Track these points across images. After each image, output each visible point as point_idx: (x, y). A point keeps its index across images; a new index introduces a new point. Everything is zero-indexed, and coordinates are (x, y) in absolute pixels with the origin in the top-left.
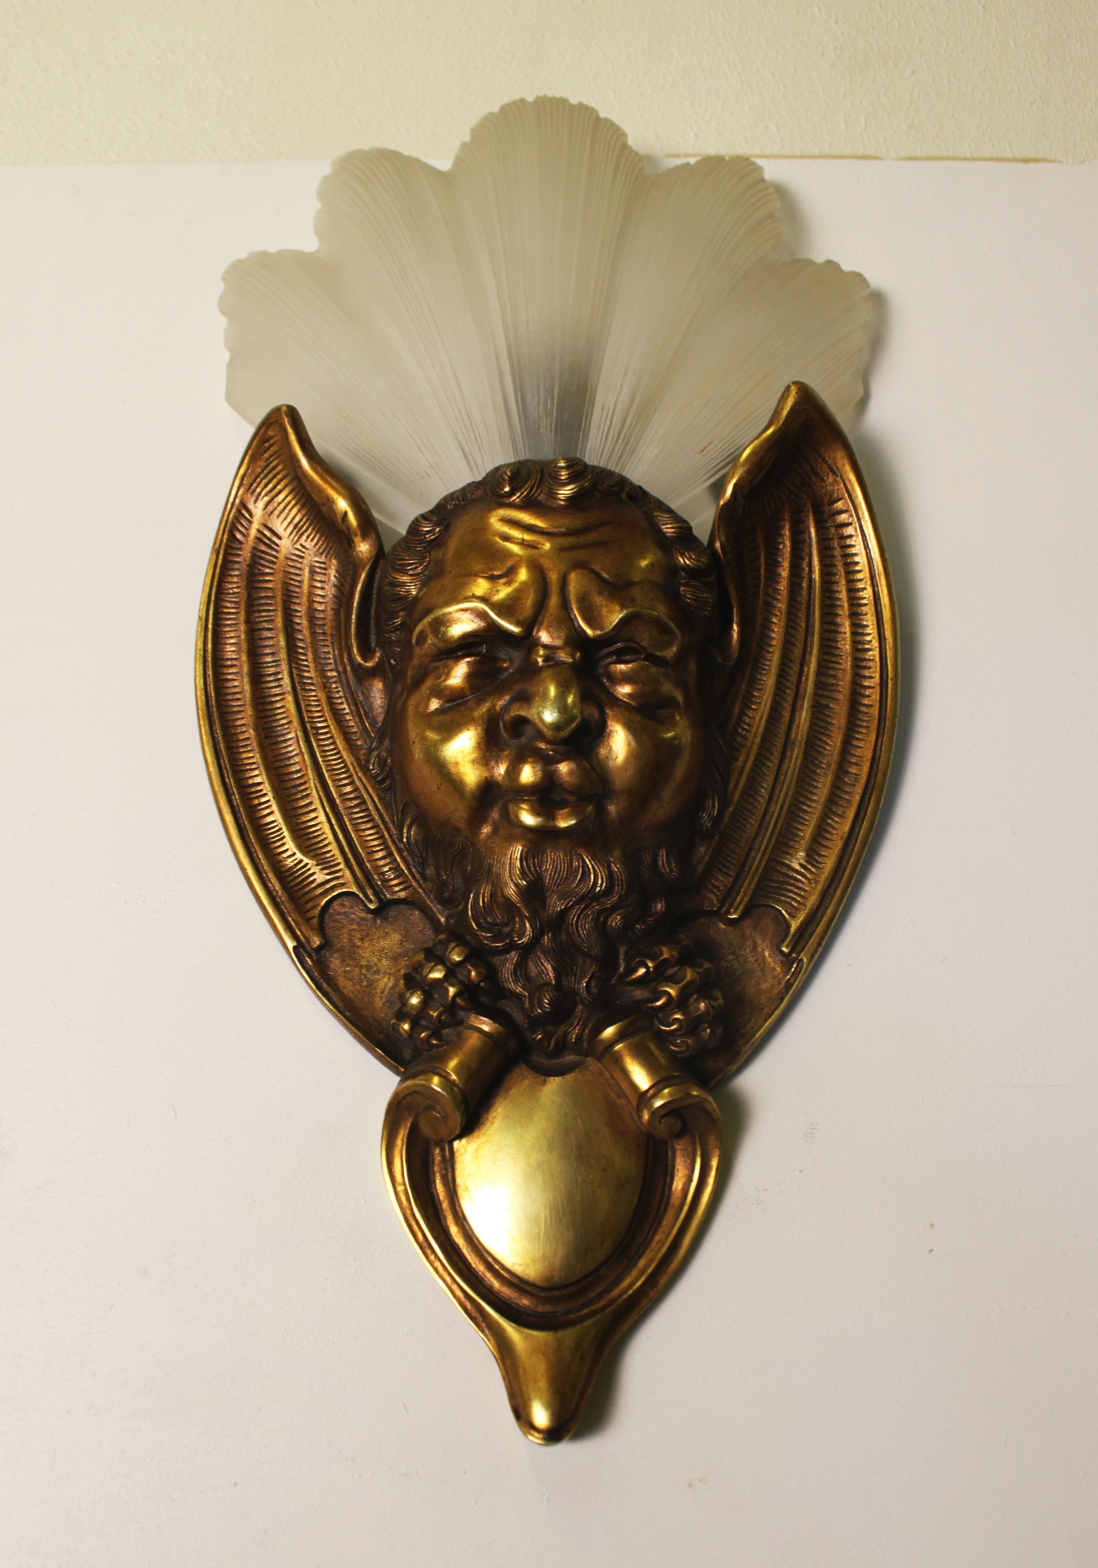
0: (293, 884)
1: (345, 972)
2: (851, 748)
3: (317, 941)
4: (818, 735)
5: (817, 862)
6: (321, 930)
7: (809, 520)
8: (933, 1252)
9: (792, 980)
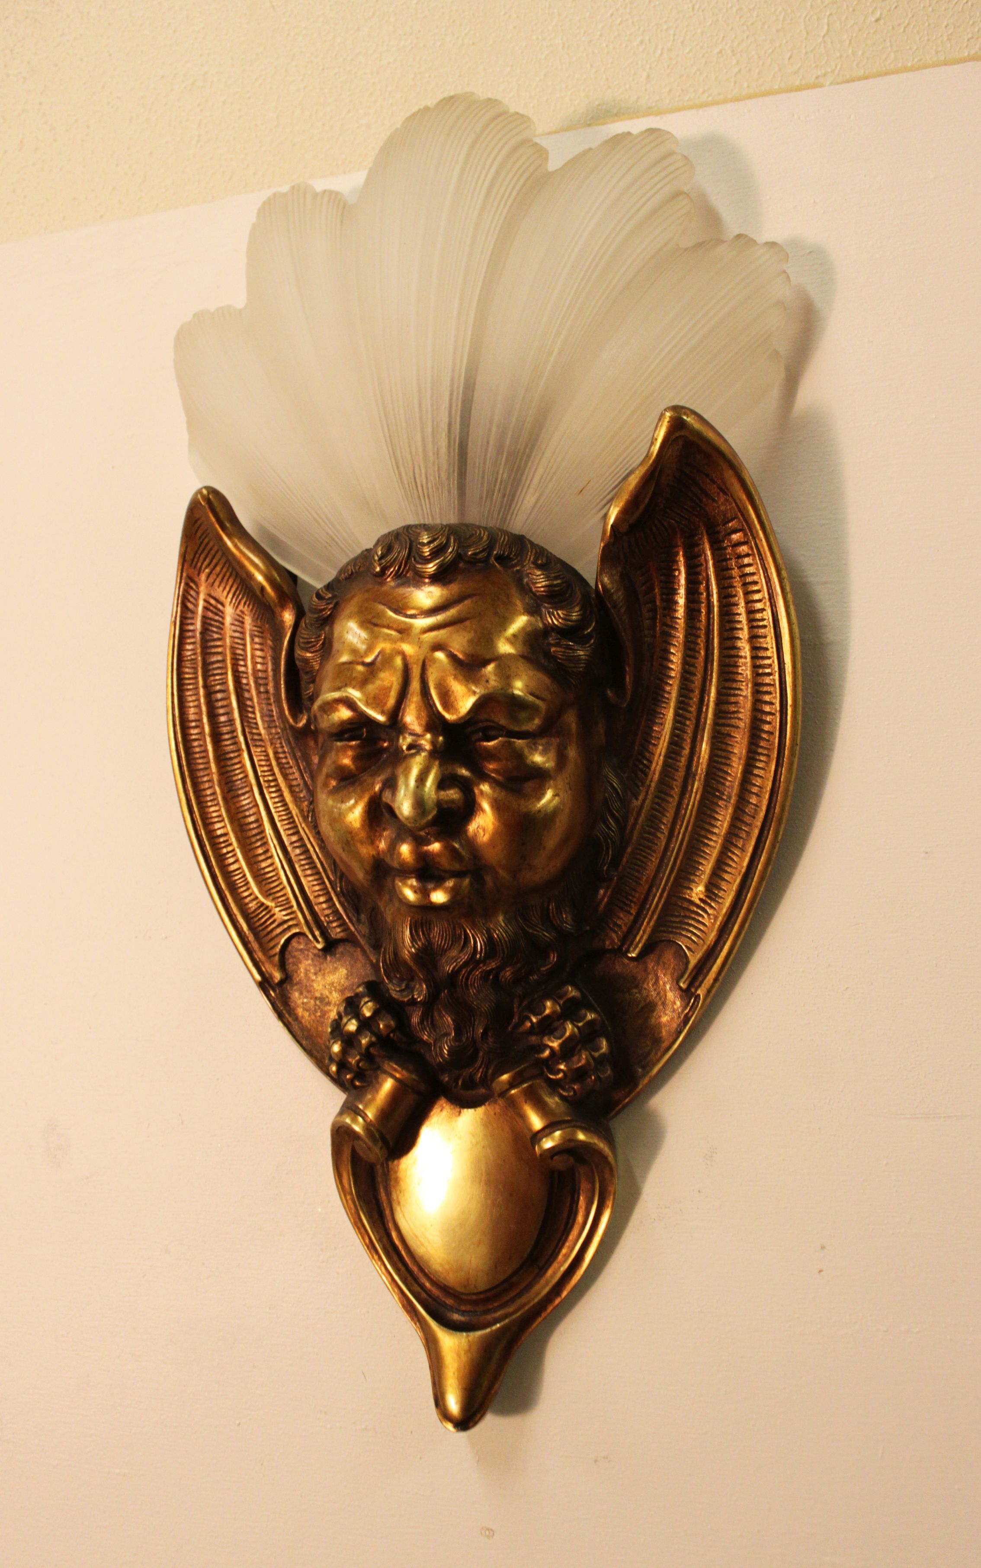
0: (258, 924)
1: (303, 1003)
2: (752, 777)
3: (277, 976)
4: (719, 766)
5: (716, 895)
6: (282, 965)
7: (704, 543)
8: (822, 1273)
9: (690, 1013)
